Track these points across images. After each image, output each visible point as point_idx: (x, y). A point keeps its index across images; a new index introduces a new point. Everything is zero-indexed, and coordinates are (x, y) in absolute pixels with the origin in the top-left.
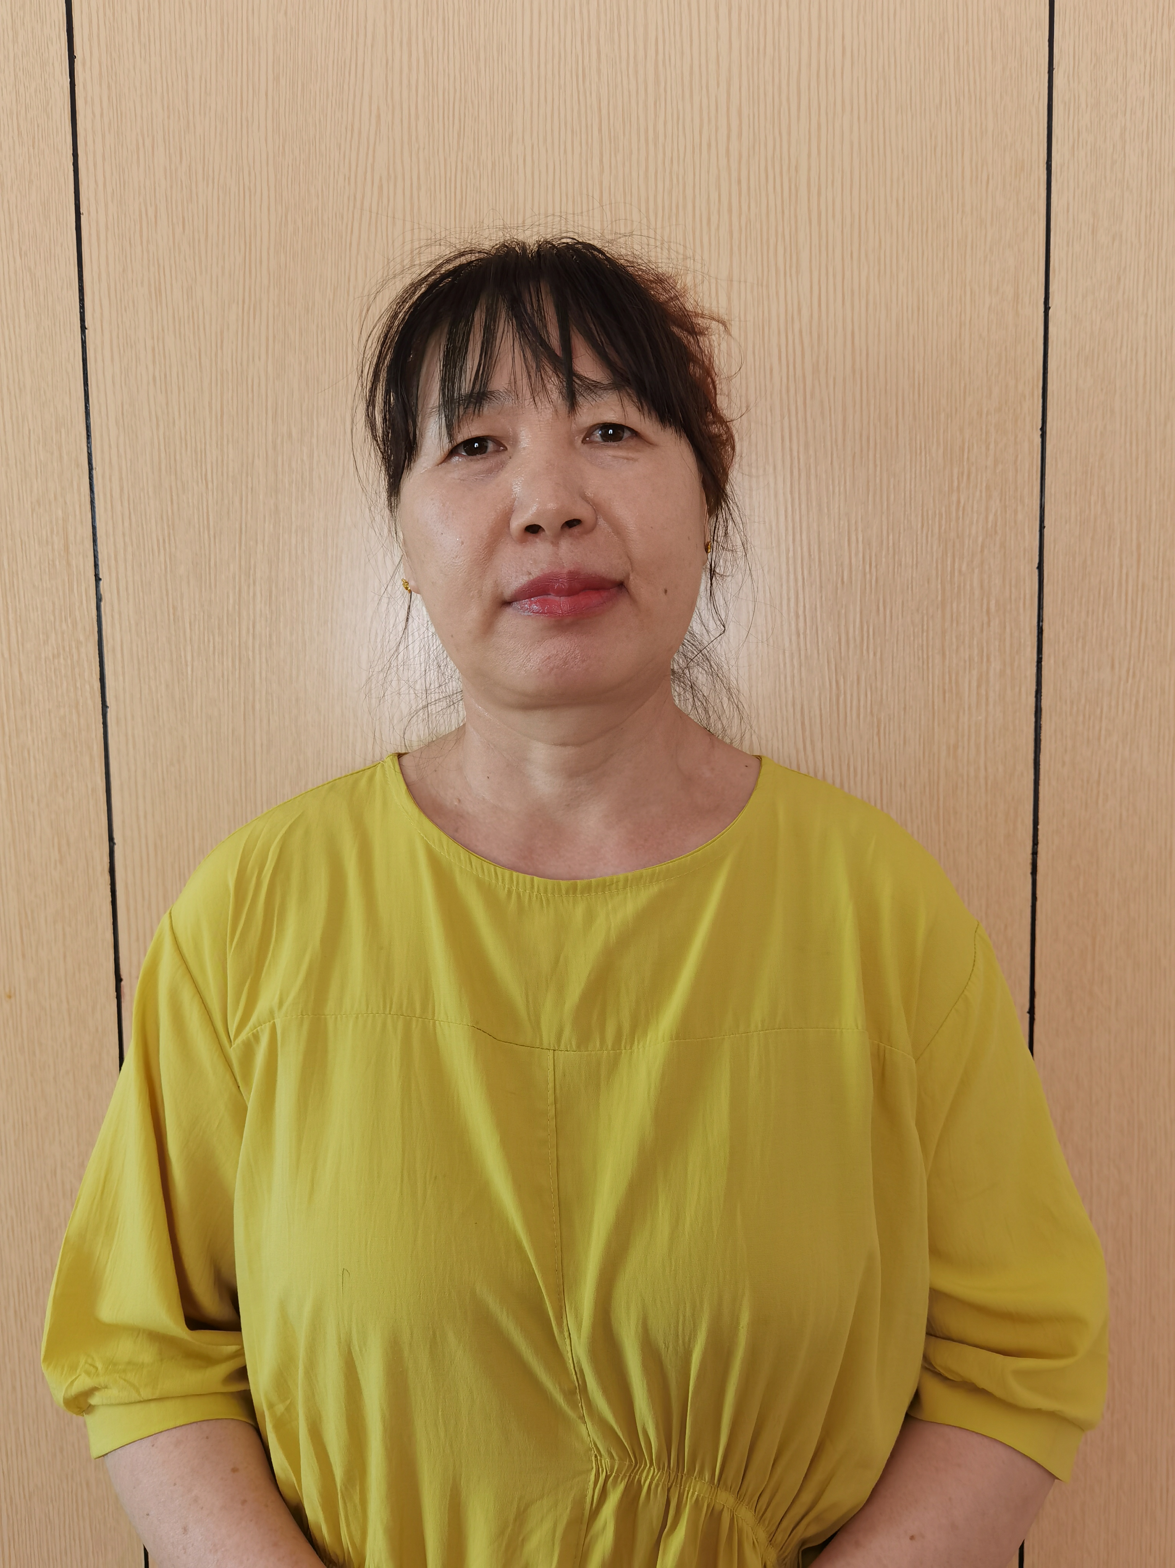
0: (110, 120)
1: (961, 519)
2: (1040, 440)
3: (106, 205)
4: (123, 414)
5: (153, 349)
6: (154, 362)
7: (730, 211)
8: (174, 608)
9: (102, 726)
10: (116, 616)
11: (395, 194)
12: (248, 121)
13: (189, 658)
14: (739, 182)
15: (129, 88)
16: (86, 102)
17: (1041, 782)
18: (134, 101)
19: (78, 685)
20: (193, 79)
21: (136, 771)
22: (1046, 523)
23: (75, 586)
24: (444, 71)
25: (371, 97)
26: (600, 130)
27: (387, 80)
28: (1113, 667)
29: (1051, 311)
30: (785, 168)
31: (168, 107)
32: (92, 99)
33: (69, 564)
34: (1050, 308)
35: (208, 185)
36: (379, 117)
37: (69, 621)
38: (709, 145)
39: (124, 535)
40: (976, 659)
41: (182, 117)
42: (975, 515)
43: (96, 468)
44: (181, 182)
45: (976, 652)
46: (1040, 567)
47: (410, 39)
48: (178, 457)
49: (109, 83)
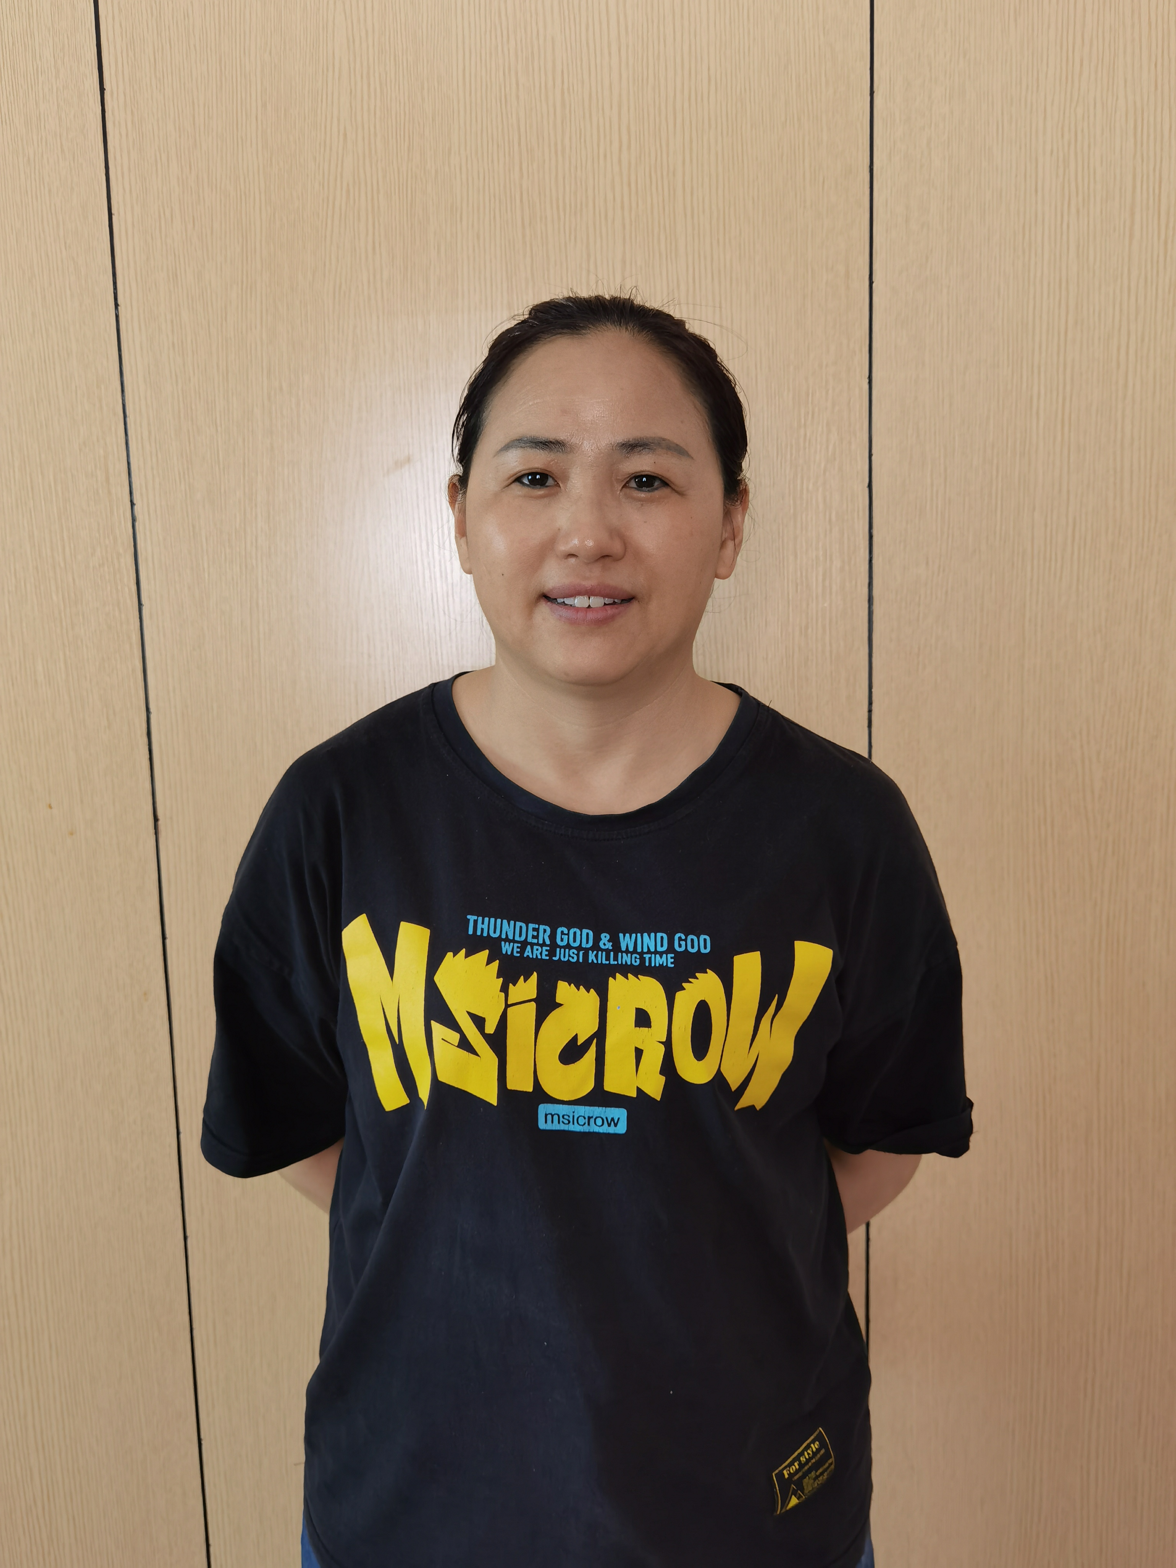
0: (134, 139)
1: (807, 449)
2: (867, 386)
3: (132, 207)
4: (149, 373)
5: (172, 322)
6: (173, 331)
7: (623, 208)
8: (193, 526)
9: (139, 620)
10: (148, 533)
11: (359, 196)
12: (242, 140)
13: (206, 566)
14: (629, 185)
15: (148, 114)
16: (114, 126)
17: (874, 655)
18: (152, 125)
19: (119, 588)
20: (199, 105)
21: (166, 655)
22: (874, 451)
23: (115, 510)
24: (396, 98)
25: (339, 120)
26: (519, 144)
27: (351, 105)
28: (927, 563)
29: (874, 285)
30: (665, 174)
31: (179, 129)
32: (119, 123)
33: (109, 493)
34: (873, 282)
35: (212, 190)
36: (345, 135)
37: (111, 538)
38: (605, 156)
39: (152, 468)
40: (821, 558)
41: (190, 137)
42: (819, 447)
43: (129, 416)
44: (191, 188)
45: (821, 553)
46: (870, 486)
47: (368, 73)
48: (193, 407)
49: (132, 110)
